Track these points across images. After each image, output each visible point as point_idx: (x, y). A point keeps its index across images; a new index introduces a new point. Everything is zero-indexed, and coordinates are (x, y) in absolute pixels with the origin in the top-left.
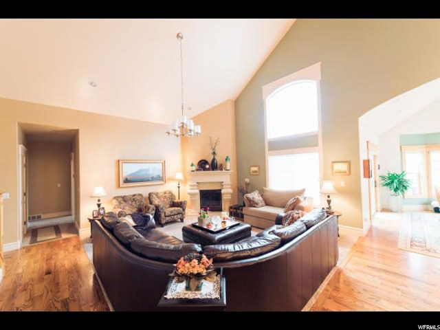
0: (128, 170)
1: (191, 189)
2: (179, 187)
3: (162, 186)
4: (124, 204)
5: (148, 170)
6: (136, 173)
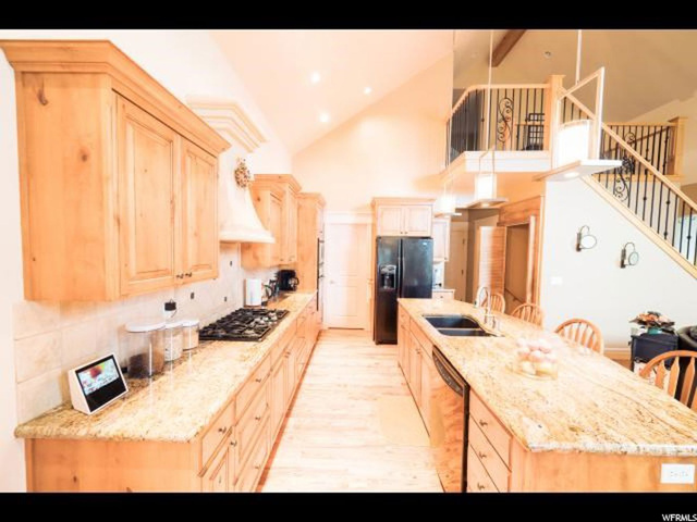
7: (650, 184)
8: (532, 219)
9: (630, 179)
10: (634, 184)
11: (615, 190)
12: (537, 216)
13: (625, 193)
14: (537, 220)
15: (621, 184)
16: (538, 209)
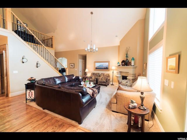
0: (97, 65)
1: (117, 74)
2: (113, 73)
3: (108, 72)
4: (93, 75)
5: (103, 65)
6: (99, 66)
7: (43, 48)
8: (4, 52)
9: (38, 46)
10: (39, 47)
11: (34, 47)
12: (6, 51)
13: (37, 49)
14: (6, 52)
15: (35, 46)
16: (6, 49)
